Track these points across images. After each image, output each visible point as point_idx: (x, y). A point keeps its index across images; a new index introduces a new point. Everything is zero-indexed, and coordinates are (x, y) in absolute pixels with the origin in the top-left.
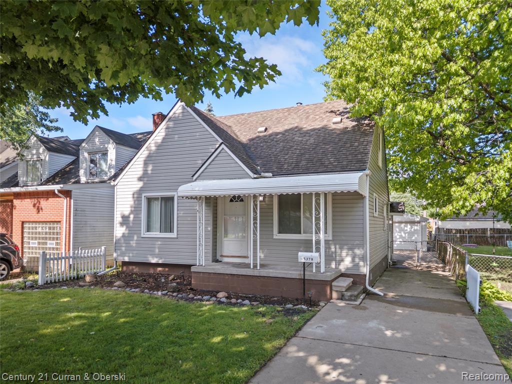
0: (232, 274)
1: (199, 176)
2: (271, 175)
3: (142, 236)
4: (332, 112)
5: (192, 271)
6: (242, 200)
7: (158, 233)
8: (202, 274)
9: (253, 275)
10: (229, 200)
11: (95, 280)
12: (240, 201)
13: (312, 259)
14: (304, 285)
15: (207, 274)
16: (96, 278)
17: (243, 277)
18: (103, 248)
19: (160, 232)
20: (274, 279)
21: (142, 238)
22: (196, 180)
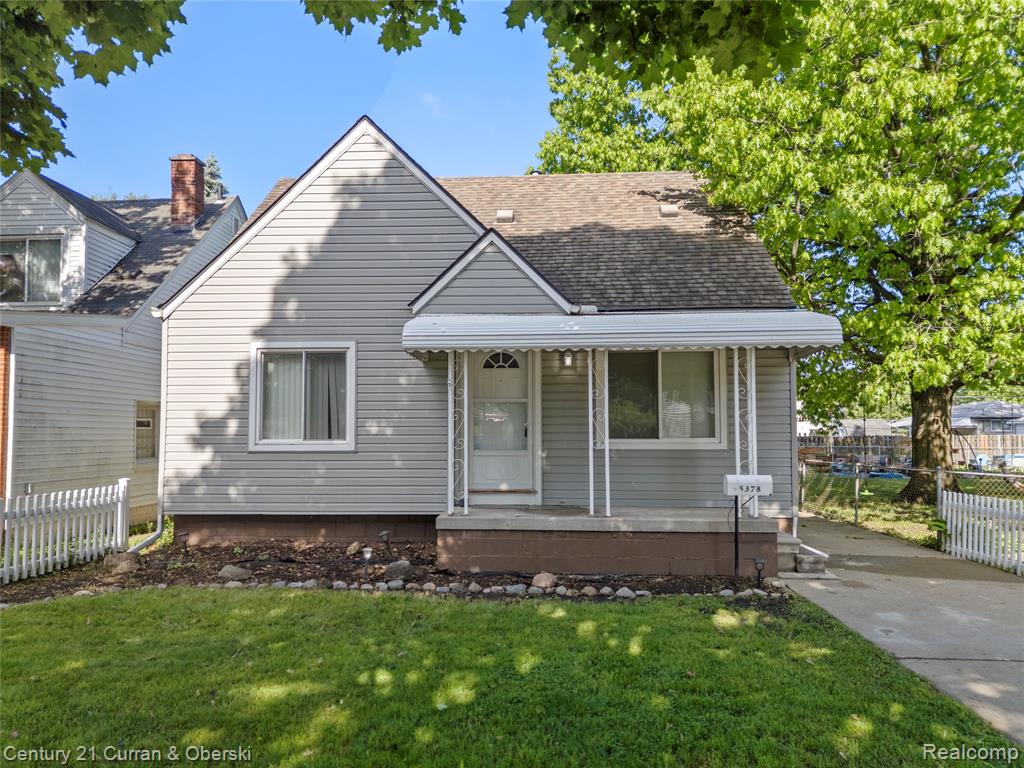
0: (544, 531)
1: (427, 305)
2: (594, 308)
3: (252, 448)
4: (643, 193)
5: (437, 527)
6: (515, 365)
7: (301, 441)
8: (464, 533)
9: (601, 530)
10: (483, 363)
11: (138, 566)
12: (509, 366)
13: (759, 489)
14: (736, 547)
15: (480, 533)
16: (139, 562)
17: (573, 535)
18: (123, 482)
19: (305, 439)
20: (651, 536)
21: (251, 453)
22: (418, 313)
